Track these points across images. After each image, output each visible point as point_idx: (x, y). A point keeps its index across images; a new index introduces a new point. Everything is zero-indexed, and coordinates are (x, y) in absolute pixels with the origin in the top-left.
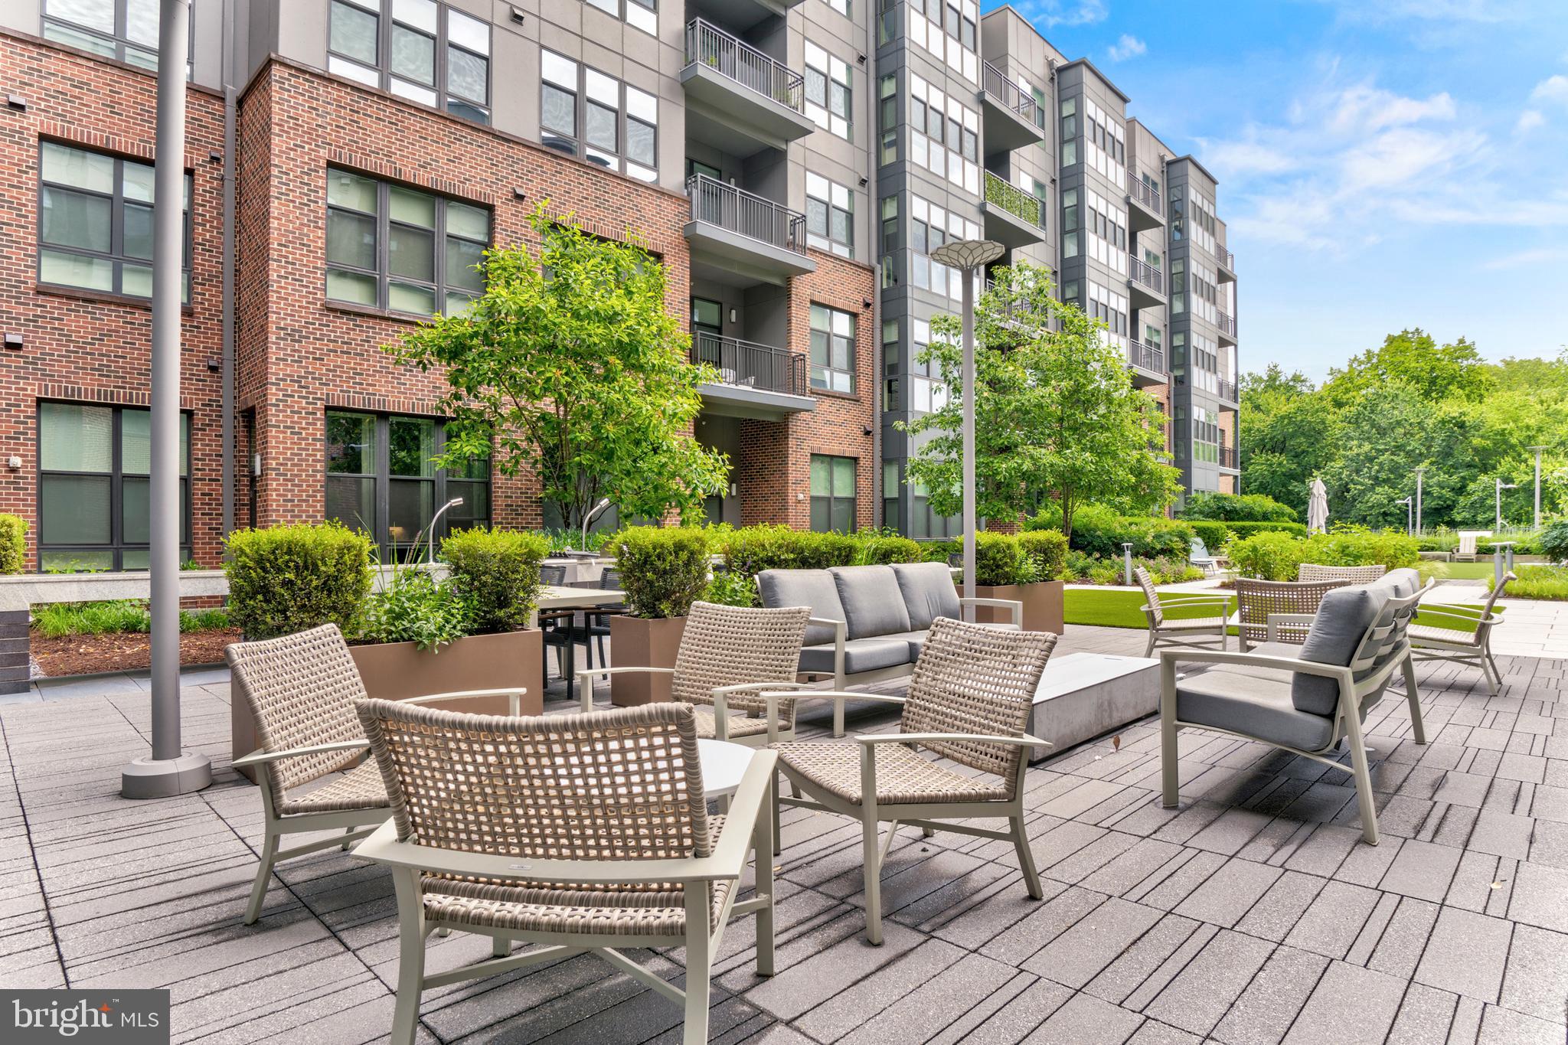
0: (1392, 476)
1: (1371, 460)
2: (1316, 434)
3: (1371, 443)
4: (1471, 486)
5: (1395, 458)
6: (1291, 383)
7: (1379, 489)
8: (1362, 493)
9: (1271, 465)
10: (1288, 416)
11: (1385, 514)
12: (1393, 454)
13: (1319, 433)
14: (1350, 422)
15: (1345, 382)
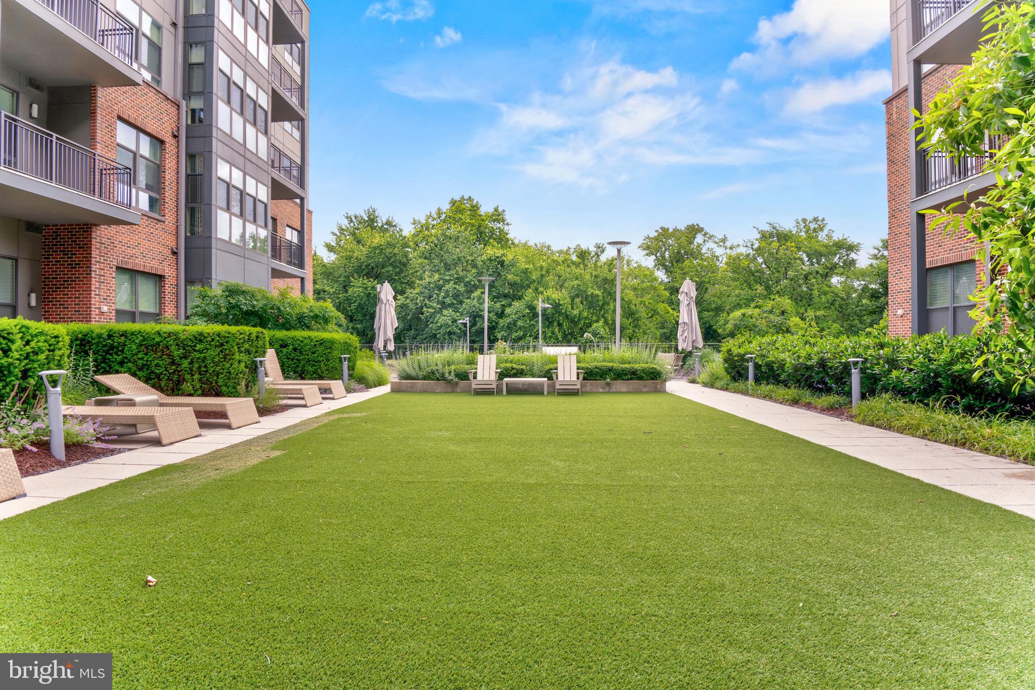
0: (455, 302)
1: (440, 288)
2: (402, 265)
3: (440, 274)
4: (508, 311)
5: (457, 287)
6: (386, 226)
7: (445, 312)
8: (433, 315)
9: (366, 288)
10: (380, 249)
11: (450, 333)
12: (455, 283)
13: (404, 265)
14: (425, 258)
15: (423, 229)
